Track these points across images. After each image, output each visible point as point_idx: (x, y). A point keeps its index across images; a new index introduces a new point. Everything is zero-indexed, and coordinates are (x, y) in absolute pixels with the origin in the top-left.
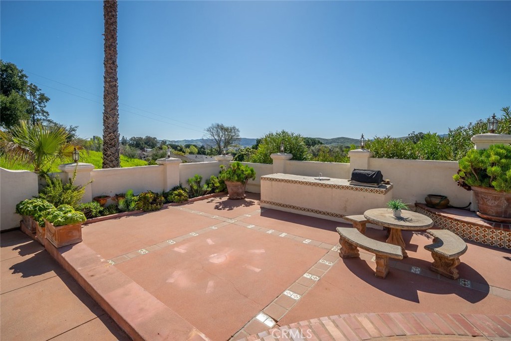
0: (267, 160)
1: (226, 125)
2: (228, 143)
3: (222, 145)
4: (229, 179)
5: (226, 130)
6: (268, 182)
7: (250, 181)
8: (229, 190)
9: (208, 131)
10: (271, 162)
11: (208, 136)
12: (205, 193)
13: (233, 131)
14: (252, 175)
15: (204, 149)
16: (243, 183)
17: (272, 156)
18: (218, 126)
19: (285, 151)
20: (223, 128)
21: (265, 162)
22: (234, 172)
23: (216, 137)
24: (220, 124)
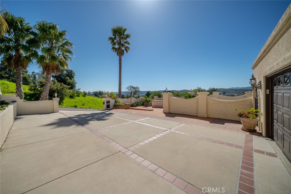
0: (153, 98)
1: (134, 86)
2: (135, 93)
3: (133, 94)
4: (145, 102)
5: (134, 88)
6: (153, 102)
7: (149, 102)
8: (145, 104)
9: (127, 88)
10: (154, 98)
11: (127, 90)
12: (139, 105)
13: (137, 88)
14: (150, 101)
15: (124, 96)
16: (148, 103)
17: (154, 97)
18: (131, 86)
19: (157, 96)
20: (133, 87)
21: (152, 98)
22: (146, 100)
23: (130, 91)
24: (132, 86)
